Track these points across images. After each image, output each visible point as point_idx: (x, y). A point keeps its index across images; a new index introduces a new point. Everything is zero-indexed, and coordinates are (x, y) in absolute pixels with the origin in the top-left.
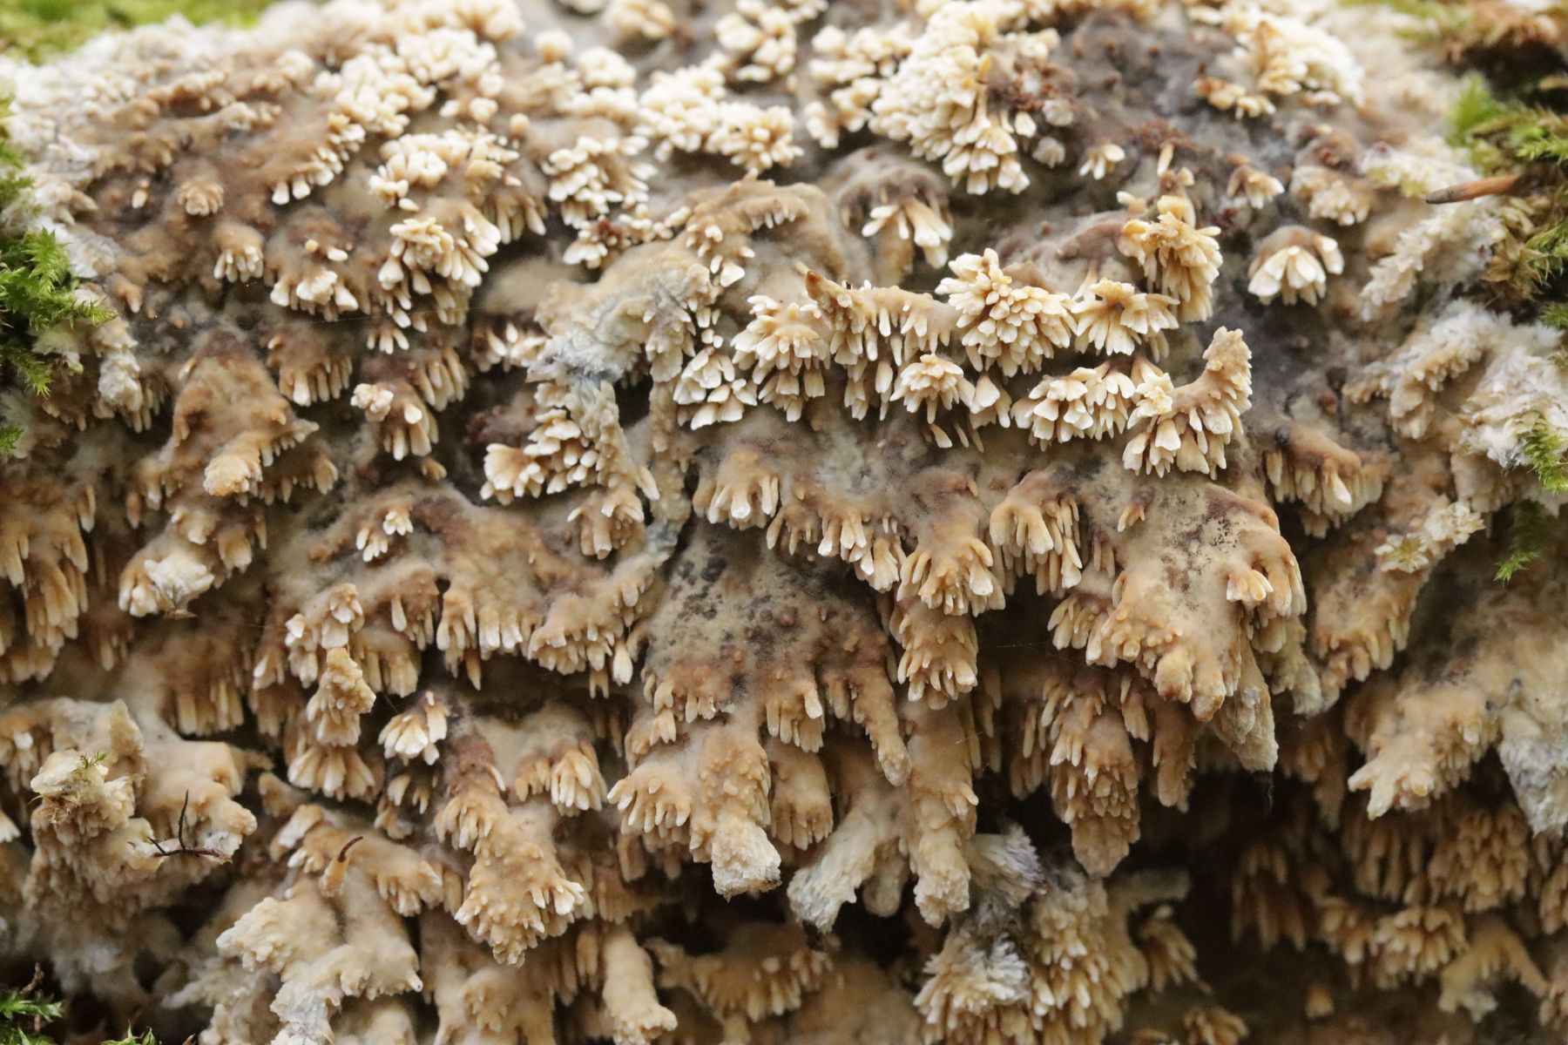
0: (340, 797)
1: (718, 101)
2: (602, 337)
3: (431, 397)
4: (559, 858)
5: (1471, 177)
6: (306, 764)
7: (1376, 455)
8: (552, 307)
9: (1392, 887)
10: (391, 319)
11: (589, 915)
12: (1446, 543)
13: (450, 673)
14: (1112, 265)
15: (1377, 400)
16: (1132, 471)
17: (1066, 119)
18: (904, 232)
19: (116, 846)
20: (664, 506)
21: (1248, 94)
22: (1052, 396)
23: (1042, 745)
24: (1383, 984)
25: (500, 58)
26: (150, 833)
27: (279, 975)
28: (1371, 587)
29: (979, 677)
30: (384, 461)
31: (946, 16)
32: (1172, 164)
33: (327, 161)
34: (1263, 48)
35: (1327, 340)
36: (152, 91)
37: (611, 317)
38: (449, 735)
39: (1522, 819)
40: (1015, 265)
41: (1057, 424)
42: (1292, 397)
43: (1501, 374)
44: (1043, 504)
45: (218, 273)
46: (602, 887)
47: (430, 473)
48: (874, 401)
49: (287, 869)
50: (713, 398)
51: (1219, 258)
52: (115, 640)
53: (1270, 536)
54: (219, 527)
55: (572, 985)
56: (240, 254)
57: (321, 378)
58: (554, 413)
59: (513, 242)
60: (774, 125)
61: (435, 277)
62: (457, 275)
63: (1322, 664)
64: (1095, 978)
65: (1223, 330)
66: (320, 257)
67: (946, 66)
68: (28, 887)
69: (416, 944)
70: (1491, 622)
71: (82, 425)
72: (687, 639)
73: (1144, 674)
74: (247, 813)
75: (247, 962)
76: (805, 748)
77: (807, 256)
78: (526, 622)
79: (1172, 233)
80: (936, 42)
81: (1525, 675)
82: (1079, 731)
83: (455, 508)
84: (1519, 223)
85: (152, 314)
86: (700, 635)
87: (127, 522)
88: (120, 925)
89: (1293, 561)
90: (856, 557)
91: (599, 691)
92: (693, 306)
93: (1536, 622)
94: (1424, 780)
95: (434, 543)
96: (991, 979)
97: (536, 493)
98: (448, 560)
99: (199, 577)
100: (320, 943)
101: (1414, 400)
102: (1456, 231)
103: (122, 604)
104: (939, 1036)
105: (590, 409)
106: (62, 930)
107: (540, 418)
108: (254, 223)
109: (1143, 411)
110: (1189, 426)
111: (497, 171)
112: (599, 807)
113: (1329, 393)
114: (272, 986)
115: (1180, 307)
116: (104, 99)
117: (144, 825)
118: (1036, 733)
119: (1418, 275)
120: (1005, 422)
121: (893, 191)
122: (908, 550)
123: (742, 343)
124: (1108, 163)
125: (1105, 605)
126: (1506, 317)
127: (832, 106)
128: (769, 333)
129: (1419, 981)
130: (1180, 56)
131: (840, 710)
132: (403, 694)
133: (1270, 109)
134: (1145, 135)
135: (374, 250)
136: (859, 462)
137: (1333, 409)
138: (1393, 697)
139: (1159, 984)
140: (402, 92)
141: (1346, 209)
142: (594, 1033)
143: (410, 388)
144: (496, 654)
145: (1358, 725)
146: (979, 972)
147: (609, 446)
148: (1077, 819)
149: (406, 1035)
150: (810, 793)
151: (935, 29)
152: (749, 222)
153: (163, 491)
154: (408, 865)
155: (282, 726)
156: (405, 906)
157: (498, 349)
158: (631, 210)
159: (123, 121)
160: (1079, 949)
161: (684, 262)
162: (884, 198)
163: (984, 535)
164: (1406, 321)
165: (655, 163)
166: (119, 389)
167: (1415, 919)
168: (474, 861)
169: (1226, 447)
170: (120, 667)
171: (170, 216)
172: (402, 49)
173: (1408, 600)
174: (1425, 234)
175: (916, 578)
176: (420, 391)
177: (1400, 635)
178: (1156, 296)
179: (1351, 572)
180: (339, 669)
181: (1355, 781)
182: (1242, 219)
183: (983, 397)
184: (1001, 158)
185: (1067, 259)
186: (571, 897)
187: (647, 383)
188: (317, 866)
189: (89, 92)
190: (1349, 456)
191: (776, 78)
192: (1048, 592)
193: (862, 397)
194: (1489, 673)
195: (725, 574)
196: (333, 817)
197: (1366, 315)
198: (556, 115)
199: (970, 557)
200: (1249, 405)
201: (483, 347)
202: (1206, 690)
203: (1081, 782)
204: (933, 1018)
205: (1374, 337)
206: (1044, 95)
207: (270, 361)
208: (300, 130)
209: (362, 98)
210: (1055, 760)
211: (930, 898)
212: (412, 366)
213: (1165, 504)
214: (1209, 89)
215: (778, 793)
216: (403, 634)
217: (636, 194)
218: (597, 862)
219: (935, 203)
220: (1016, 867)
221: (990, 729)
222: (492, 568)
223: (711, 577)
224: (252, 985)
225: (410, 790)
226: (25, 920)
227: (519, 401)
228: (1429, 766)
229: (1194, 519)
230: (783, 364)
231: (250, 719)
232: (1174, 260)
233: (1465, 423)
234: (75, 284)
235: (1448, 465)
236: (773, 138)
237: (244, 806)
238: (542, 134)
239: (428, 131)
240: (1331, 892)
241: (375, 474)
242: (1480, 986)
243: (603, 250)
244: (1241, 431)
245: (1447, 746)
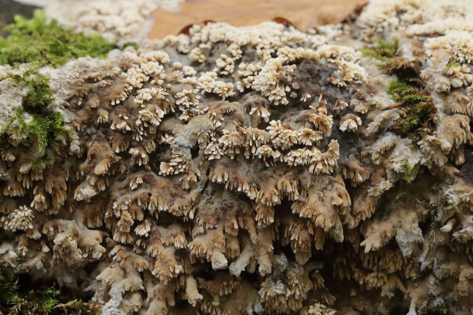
0: (125, 243)
1: (216, 80)
2: (188, 138)
3: (148, 151)
4: (176, 259)
5: (393, 103)
6: (117, 236)
7: (368, 168)
8: (176, 130)
9: (371, 266)
10: (139, 133)
11: (183, 272)
12: (384, 190)
13: (151, 215)
14: (307, 124)
15: (369, 155)
16: (311, 173)
17: (297, 88)
18: (259, 114)
19: (73, 255)
20: (202, 178)
21: (340, 82)
22: (293, 155)
23: (289, 235)
24: (368, 289)
25: (165, 68)
26: (81, 252)
27: (111, 286)
28: (367, 199)
29: (274, 220)
30: (136, 165)
31: (270, 62)
32: (322, 99)
33: (124, 95)
34: (344, 70)
35: (358, 140)
36: (83, 77)
37: (190, 133)
38: (151, 230)
39: (401, 253)
40: (285, 124)
41: (294, 162)
42: (349, 154)
43: (398, 150)
44: (290, 181)
45: (98, 121)
46: (186, 266)
47: (147, 168)
48: (251, 155)
49: (112, 260)
50: (214, 153)
51: (332, 123)
52: (73, 206)
53: (343, 189)
54: (97, 181)
55: (178, 288)
56: (103, 117)
57: (122, 146)
58: (176, 155)
59: (167, 114)
60: (229, 87)
61: (148, 123)
62: (154, 123)
63: (355, 217)
64: (300, 288)
65: (333, 140)
66: (122, 118)
67: (269, 75)
68: (52, 262)
69: (142, 278)
70: (395, 207)
71: (66, 157)
72: (207, 209)
73: (313, 221)
74: (104, 248)
75: (103, 283)
76: (234, 235)
77: (236, 119)
78: (169, 204)
79: (321, 118)
80: (267, 69)
81: (402, 220)
82: (297, 232)
83: (152, 177)
84: (403, 114)
85: (83, 131)
86: (210, 208)
87: (76, 179)
88: (73, 271)
89: (348, 195)
90: (246, 192)
91: (186, 220)
92: (209, 132)
93: (404, 207)
94: (377, 244)
95: (148, 185)
96: (276, 289)
97: (172, 174)
98: (151, 189)
99: (93, 193)
100: (120, 278)
101: (377, 156)
102: (388, 116)
103: (75, 198)
104: (264, 301)
105: (185, 155)
106: (59, 272)
107: (173, 157)
108: (107, 109)
109: (314, 159)
110: (324, 163)
111: (164, 97)
112: (185, 247)
113: (358, 153)
114: (109, 288)
115: (323, 134)
116: (72, 78)
117: (80, 250)
118: (288, 232)
119: (379, 126)
120: (282, 161)
121: (257, 104)
122: (259, 190)
123: (221, 140)
124: (307, 98)
125: (304, 204)
126: (400, 136)
127: (242, 82)
128: (227, 139)
129: (376, 289)
130: (325, 71)
131: (242, 226)
132: (140, 220)
133: (346, 85)
134: (316, 91)
135: (135, 116)
136: (248, 169)
137: (359, 157)
138: (371, 224)
139: (316, 288)
140: (141, 78)
141: (363, 110)
142: (184, 299)
143: (143, 149)
144: (162, 212)
145: (363, 230)
146: (274, 287)
147: (189, 164)
148: (297, 252)
149: (140, 300)
150: (235, 245)
151: (267, 65)
152: (223, 111)
153: (85, 172)
154: (141, 261)
155: (112, 226)
156: (140, 270)
157: (164, 139)
158: (195, 107)
159: (76, 84)
160: (297, 282)
161: (207, 121)
162: (254, 106)
163: (276, 187)
164: (376, 136)
165: (201, 95)
166: (75, 149)
167: (376, 275)
168: (156, 260)
169: (333, 167)
170: (74, 211)
171: (87, 107)
172: (142, 67)
173: (375, 202)
174: (381, 117)
175: (260, 197)
176: (145, 150)
177: (373, 210)
178: (318, 131)
179: (362, 195)
180: (125, 216)
181: (362, 244)
182: (338, 112)
183: (277, 155)
184: (282, 97)
185: (297, 122)
186: (179, 269)
187: (198, 149)
188: (120, 260)
189: (68, 76)
190: (362, 169)
191: (230, 74)
192: (291, 200)
193: (248, 154)
194: (394, 219)
195: (216, 194)
196: (123, 248)
197: (367, 135)
198: (178, 83)
199: (273, 193)
200: (339, 158)
201: (160, 139)
202: (327, 225)
203: (298, 244)
204: (262, 297)
205: (369, 140)
206: (292, 82)
207: (110, 142)
208: (118, 87)
209: (132, 79)
210: (292, 239)
211: (262, 270)
212: (143, 144)
213: (318, 181)
214: (331, 80)
215: (227, 245)
216: (140, 207)
217: (196, 103)
218: (185, 260)
219: (266, 107)
220: (282, 263)
221: (277, 231)
222: (161, 191)
223: (213, 194)
224: (104, 287)
225: (141, 243)
226: (51, 270)
227: (168, 152)
228: (379, 241)
229: (325, 185)
230: (230, 146)
231: (104, 224)
232: (322, 123)
233: (389, 162)
234: (65, 124)
235: (385, 171)
236: (229, 90)
237: (103, 246)
238: (174, 88)
239: (147, 88)
240: (356, 267)
241: (134, 169)
242: (390, 290)
243: (189, 117)
244: (337, 163)
245: (383, 236)
